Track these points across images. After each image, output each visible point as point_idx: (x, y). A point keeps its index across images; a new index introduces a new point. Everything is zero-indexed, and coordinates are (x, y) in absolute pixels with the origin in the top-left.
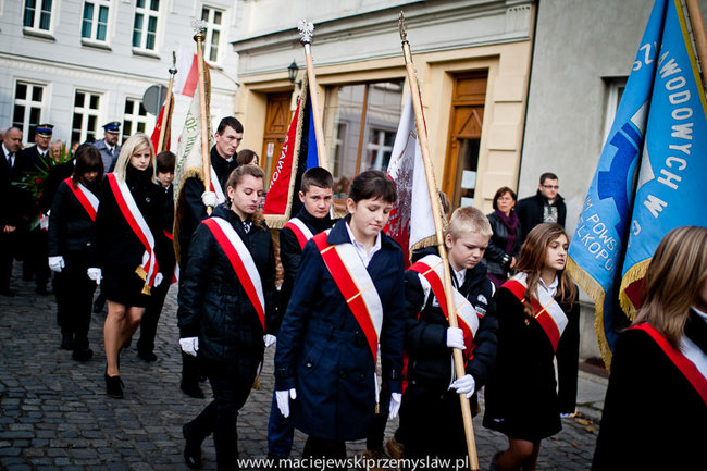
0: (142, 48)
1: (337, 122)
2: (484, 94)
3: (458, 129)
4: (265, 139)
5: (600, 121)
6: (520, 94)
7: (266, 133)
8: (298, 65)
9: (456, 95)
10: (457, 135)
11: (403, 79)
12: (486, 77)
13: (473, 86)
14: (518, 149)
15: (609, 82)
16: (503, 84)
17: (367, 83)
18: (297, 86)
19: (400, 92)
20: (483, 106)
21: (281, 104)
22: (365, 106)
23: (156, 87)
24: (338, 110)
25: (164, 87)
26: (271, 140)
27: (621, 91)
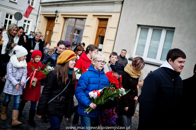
1: (67, 27)
2: (107, 25)
3: (99, 33)
4: (46, 30)
5: (136, 35)
6: (116, 26)
7: (47, 28)
8: (58, 11)
9: (99, 24)
10: (98, 35)
11: (86, 18)
12: (108, 21)
13: (104, 22)
14: (113, 39)
15: (139, 26)
16: (112, 23)
17: (76, 18)
18: (57, 17)
19: (85, 20)
20: (106, 28)
21: (52, 21)
22: (75, 24)
23: (18, 13)
24: (68, 24)
25: (20, 13)
26: (48, 30)
27: (141, 28)
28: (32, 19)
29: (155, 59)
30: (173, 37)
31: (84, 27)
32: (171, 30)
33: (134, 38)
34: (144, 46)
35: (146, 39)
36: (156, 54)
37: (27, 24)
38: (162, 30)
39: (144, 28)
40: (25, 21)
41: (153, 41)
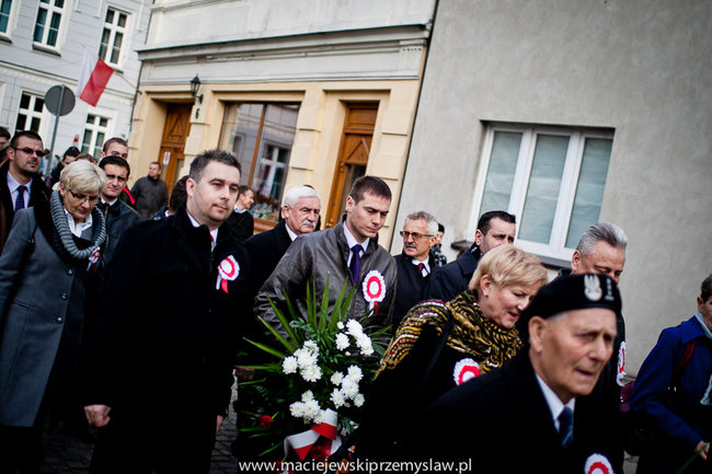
0: (43, 44)
1: (234, 134)
2: (374, 125)
3: (347, 155)
4: (162, 148)
5: (476, 159)
6: (406, 129)
7: (163, 142)
8: (201, 79)
9: (348, 123)
10: (345, 160)
11: (299, 103)
12: (377, 109)
13: (364, 116)
14: (400, 178)
15: (486, 124)
16: (391, 118)
17: (266, 104)
18: (197, 99)
19: (297, 110)
20: (371, 136)
21: (180, 116)
22: (262, 125)
23: (59, 87)
24: (236, 126)
25: (66, 88)
26: (168, 149)
27: (496, 133)
28: (116, 112)
29: (548, 243)
30: (608, 162)
31: (294, 133)
32: (599, 137)
33: (471, 170)
34: (508, 197)
35: (514, 173)
36: (550, 225)
37: (96, 127)
38: (569, 138)
39: (504, 131)
40: (91, 118)
41: (536, 180)
